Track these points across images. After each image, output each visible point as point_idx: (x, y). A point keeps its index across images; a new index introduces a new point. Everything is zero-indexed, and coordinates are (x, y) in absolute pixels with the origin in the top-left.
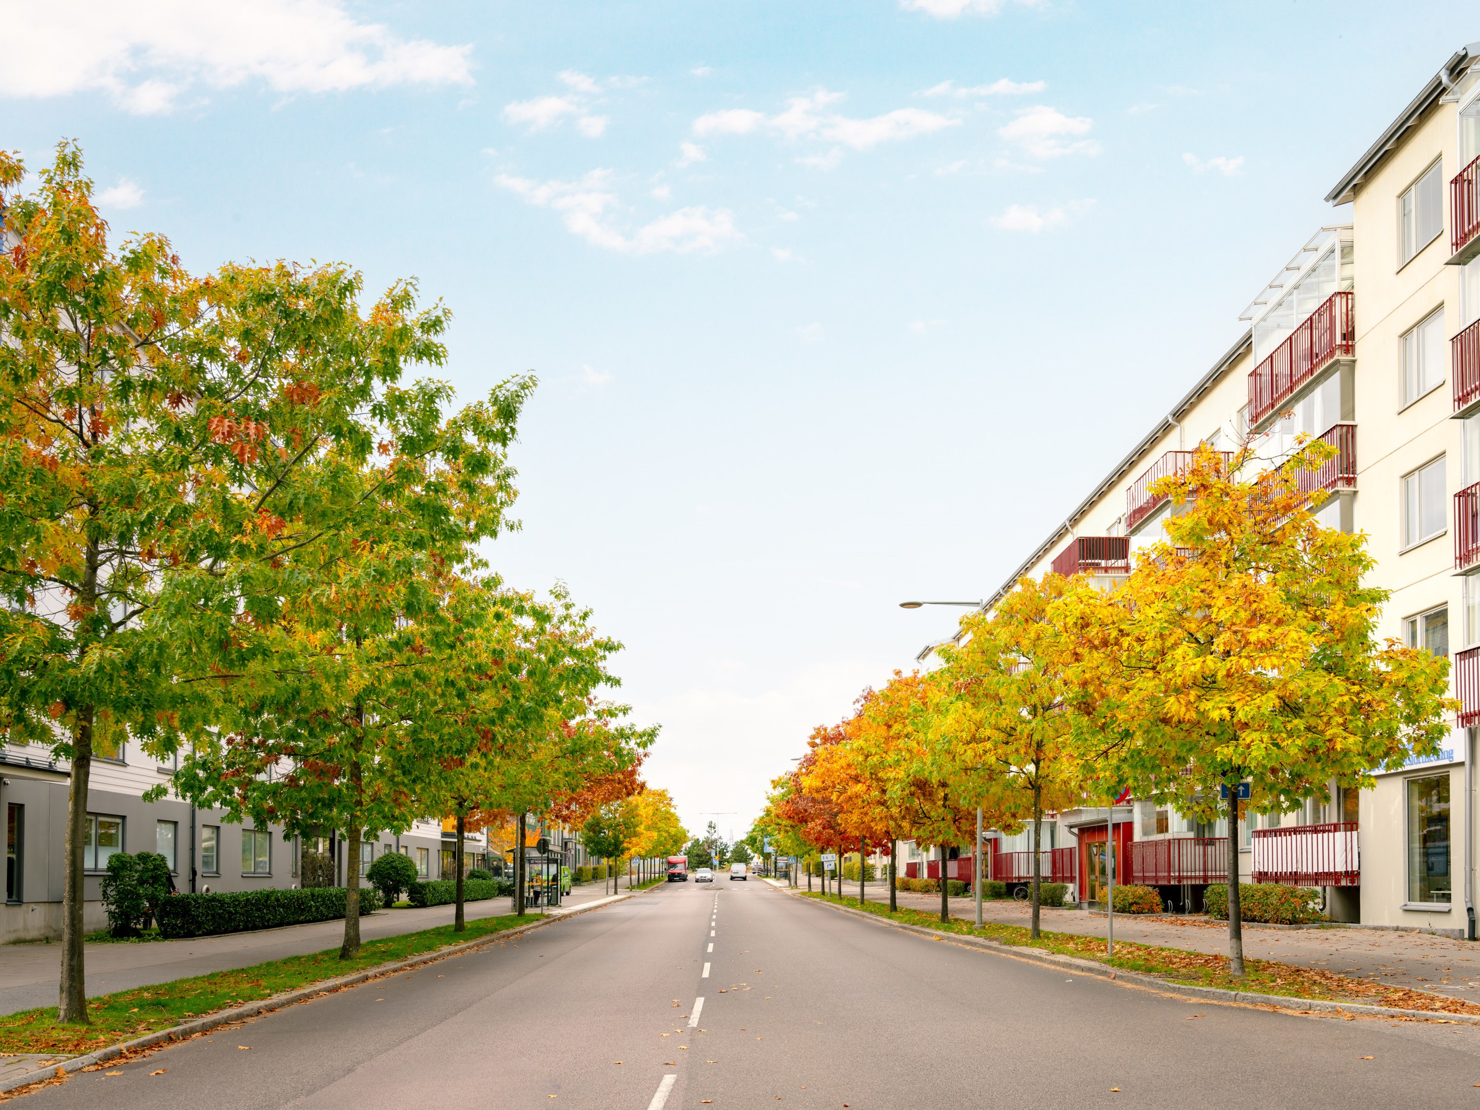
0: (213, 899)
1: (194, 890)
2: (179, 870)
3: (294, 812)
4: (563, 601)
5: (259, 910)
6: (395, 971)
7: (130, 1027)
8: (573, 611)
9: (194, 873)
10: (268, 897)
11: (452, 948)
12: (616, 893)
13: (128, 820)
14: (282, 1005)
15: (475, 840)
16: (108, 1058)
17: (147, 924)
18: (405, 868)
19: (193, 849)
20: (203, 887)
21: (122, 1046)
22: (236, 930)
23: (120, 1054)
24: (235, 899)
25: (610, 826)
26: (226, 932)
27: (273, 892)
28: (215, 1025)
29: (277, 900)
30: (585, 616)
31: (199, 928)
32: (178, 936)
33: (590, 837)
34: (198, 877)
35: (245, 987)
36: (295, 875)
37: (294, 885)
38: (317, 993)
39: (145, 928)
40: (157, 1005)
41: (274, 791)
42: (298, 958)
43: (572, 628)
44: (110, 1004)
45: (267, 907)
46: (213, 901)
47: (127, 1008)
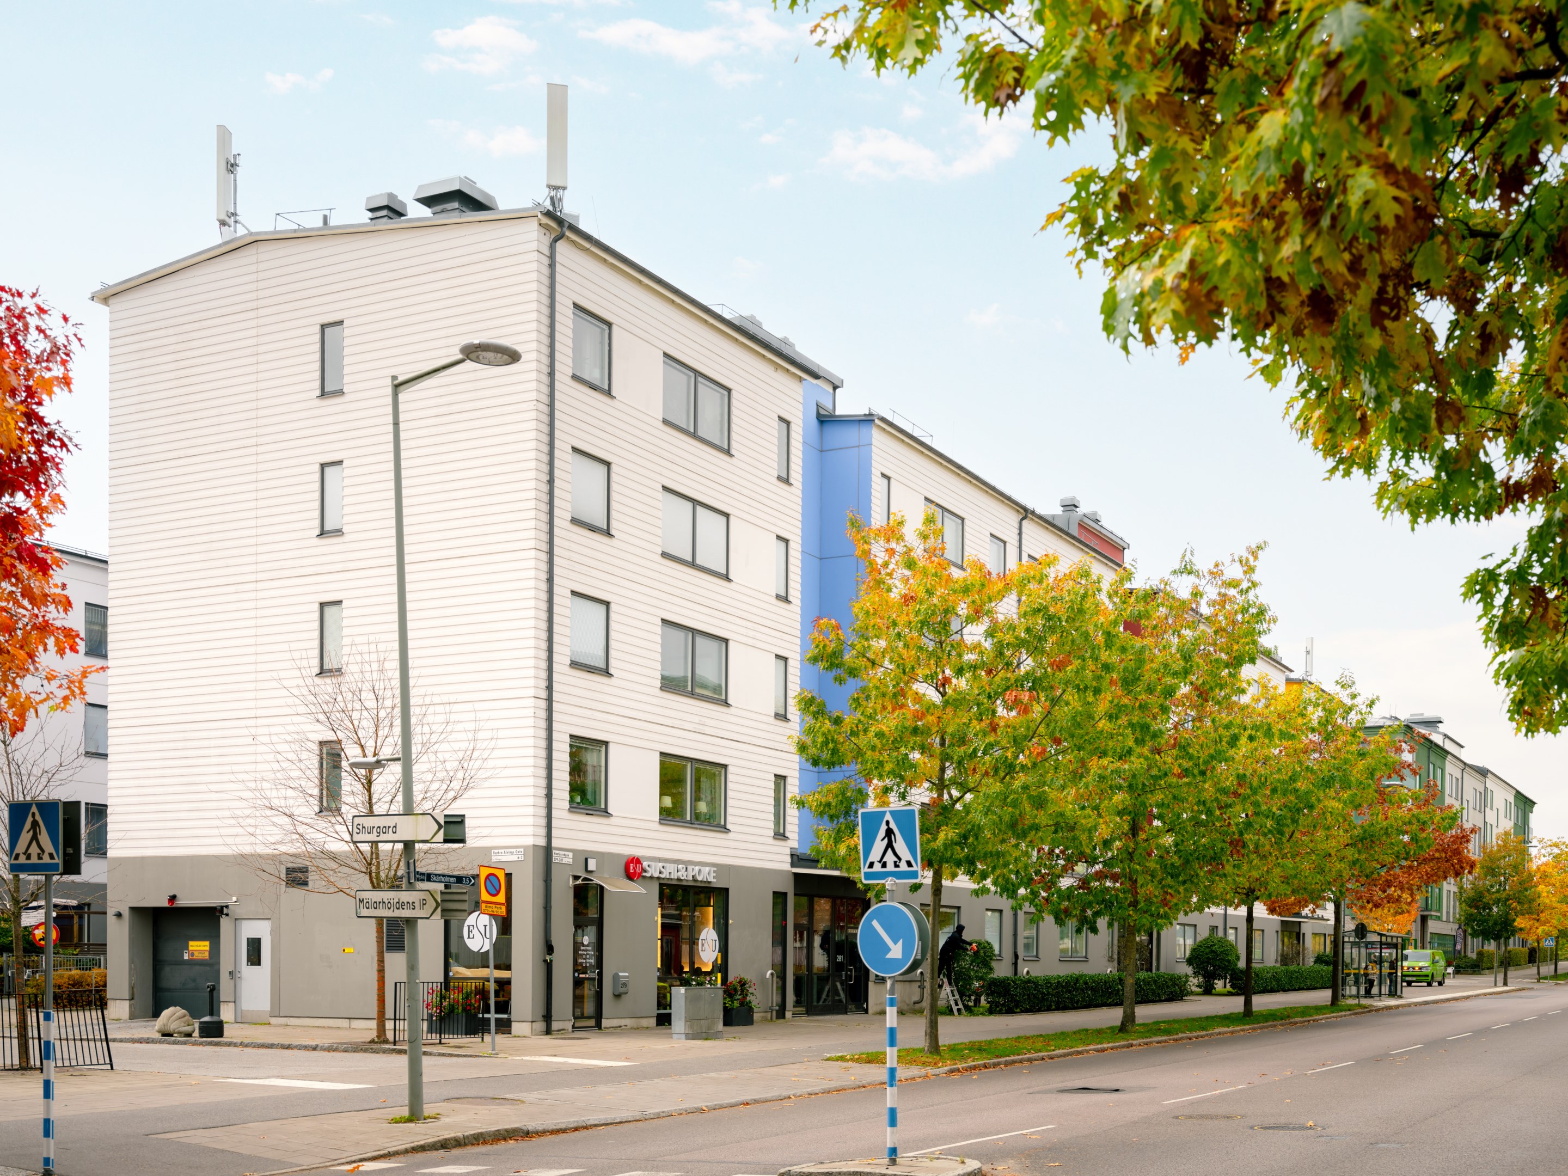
0: (1029, 981)
1: (1016, 973)
2: (1004, 955)
3: (1084, 911)
4: (1349, 691)
5: (1070, 992)
6: (1158, 1042)
7: (963, 1058)
8: (1359, 700)
9: (1016, 957)
10: (1077, 980)
11: (1226, 1029)
12: (1505, 984)
13: (962, 910)
14: (1060, 1056)
15: (1323, 919)
16: (952, 1071)
17: (977, 1002)
18: (1225, 953)
19: (1015, 935)
20: (1024, 970)
21: (959, 1066)
22: (1049, 1009)
23: (958, 1070)
24: (1047, 981)
25: (1497, 902)
26: (1039, 1010)
27: (1081, 976)
28: (1013, 1062)
29: (1086, 983)
30: (1371, 704)
31: (1017, 1007)
32: (1000, 1013)
33: (1472, 915)
34: (1020, 961)
35: (1039, 1045)
36: (1110, 959)
37: (1110, 970)
38: (1087, 1051)
39: (975, 1005)
40: (980, 1050)
41: (1068, 894)
42: (1087, 1030)
43: (1359, 717)
44: (952, 1048)
45: (1076, 989)
46: (1030, 983)
47: (962, 1050)
